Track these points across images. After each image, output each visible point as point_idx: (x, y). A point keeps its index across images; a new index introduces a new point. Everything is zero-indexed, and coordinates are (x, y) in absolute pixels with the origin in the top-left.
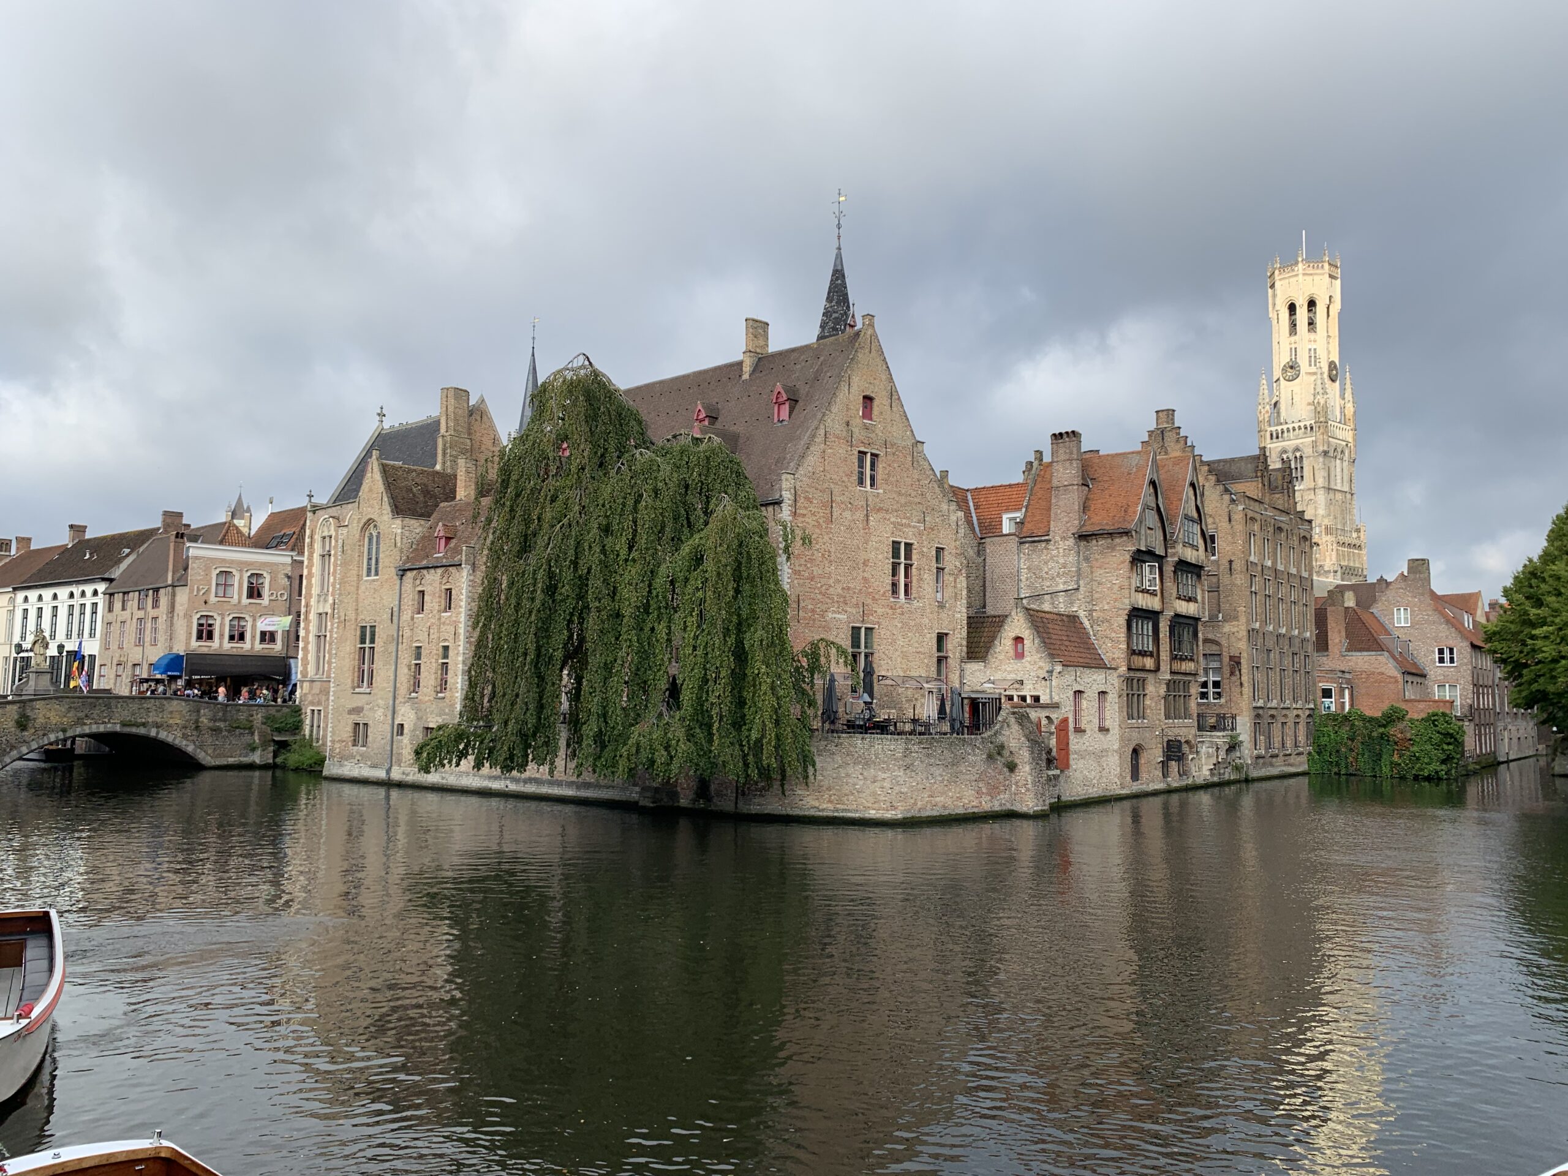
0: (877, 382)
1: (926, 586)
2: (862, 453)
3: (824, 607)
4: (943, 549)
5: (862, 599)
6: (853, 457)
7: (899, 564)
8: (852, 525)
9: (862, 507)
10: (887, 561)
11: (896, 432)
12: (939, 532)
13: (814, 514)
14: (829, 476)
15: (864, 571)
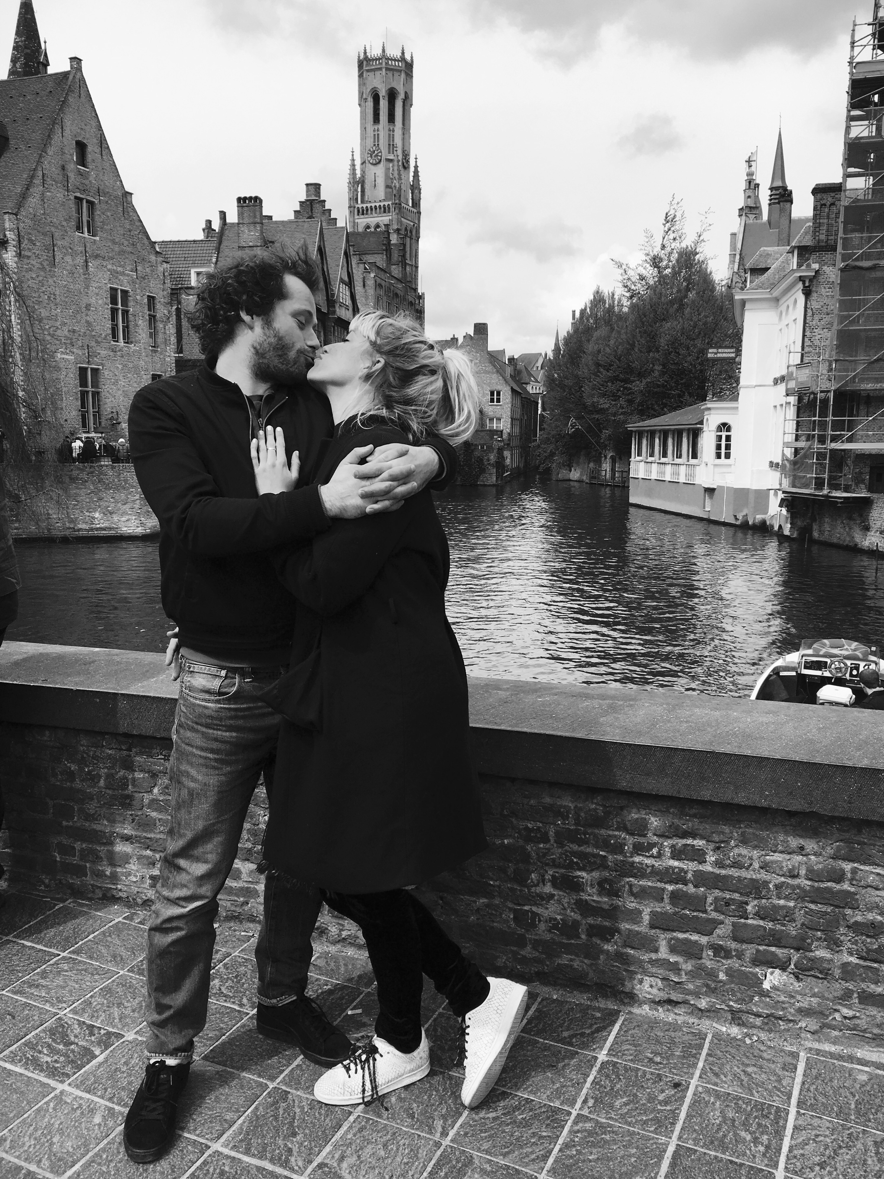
0: (87, 128)
1: (140, 331)
2: (79, 200)
3: (53, 348)
4: (153, 298)
5: (86, 342)
6: (70, 202)
7: (117, 309)
8: (74, 270)
9: (81, 252)
10: (106, 306)
11: (108, 180)
12: (150, 282)
13: (37, 257)
14: (49, 220)
15: (87, 315)
